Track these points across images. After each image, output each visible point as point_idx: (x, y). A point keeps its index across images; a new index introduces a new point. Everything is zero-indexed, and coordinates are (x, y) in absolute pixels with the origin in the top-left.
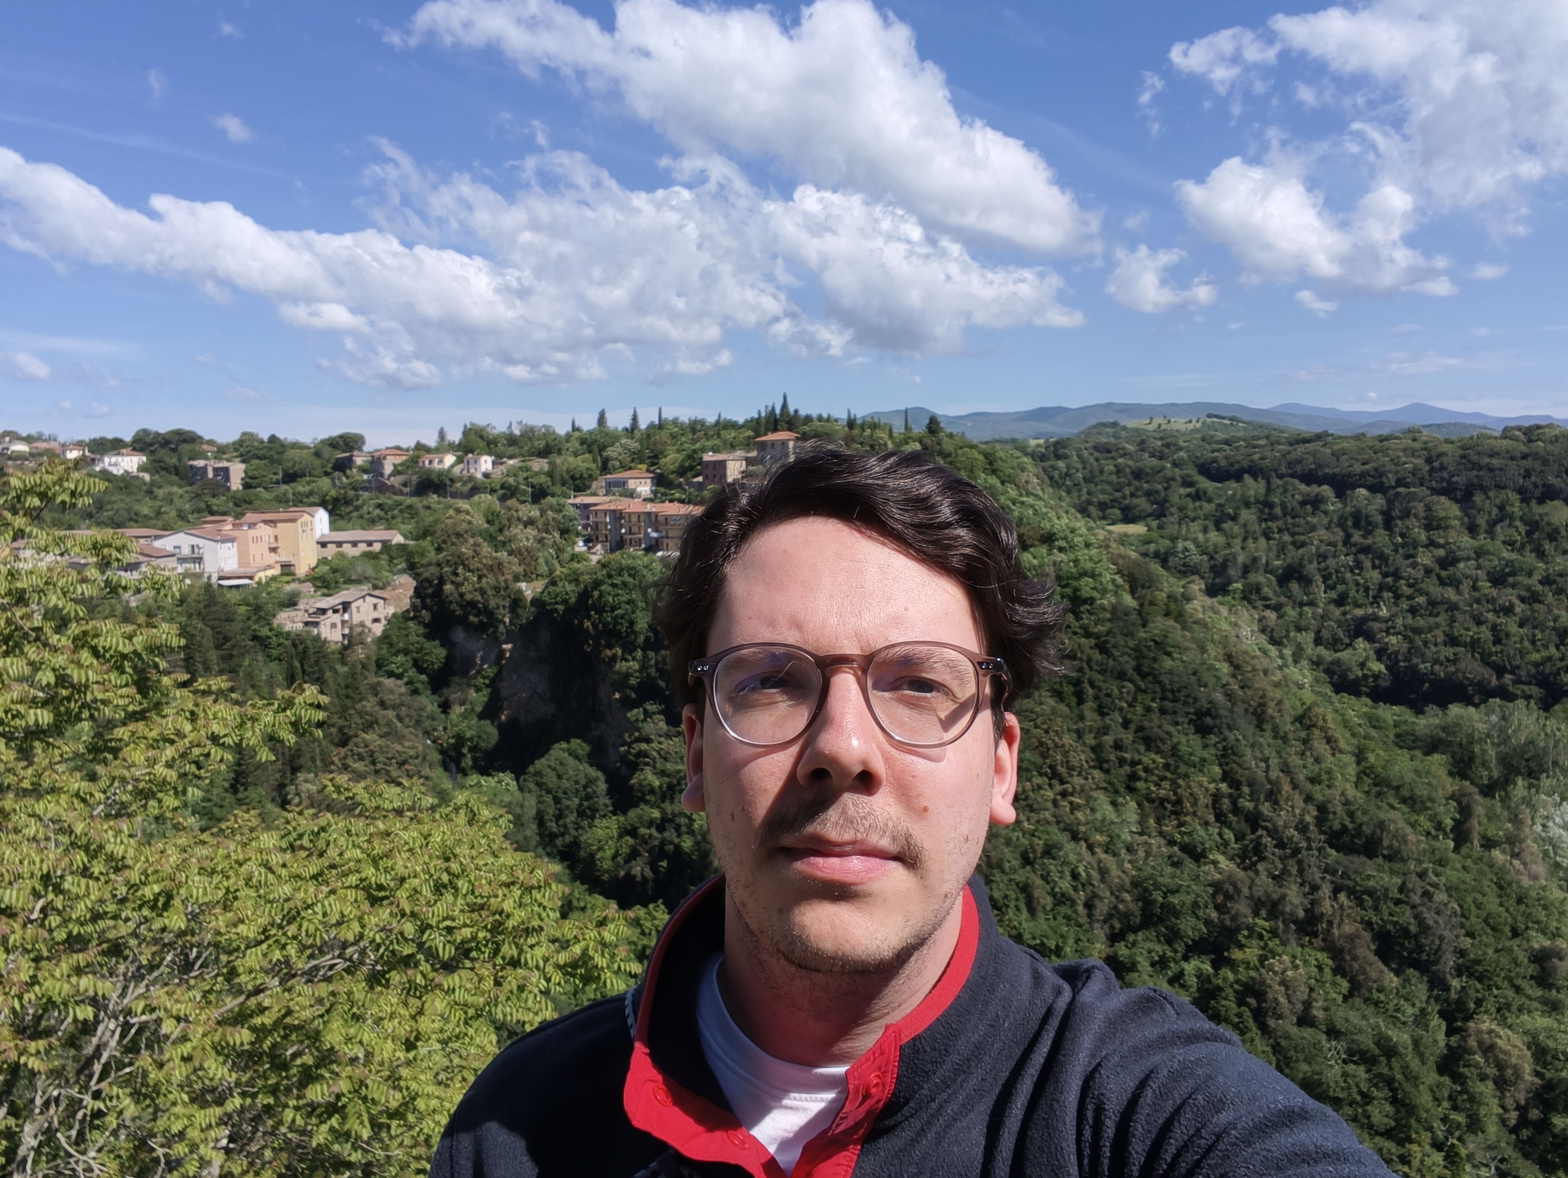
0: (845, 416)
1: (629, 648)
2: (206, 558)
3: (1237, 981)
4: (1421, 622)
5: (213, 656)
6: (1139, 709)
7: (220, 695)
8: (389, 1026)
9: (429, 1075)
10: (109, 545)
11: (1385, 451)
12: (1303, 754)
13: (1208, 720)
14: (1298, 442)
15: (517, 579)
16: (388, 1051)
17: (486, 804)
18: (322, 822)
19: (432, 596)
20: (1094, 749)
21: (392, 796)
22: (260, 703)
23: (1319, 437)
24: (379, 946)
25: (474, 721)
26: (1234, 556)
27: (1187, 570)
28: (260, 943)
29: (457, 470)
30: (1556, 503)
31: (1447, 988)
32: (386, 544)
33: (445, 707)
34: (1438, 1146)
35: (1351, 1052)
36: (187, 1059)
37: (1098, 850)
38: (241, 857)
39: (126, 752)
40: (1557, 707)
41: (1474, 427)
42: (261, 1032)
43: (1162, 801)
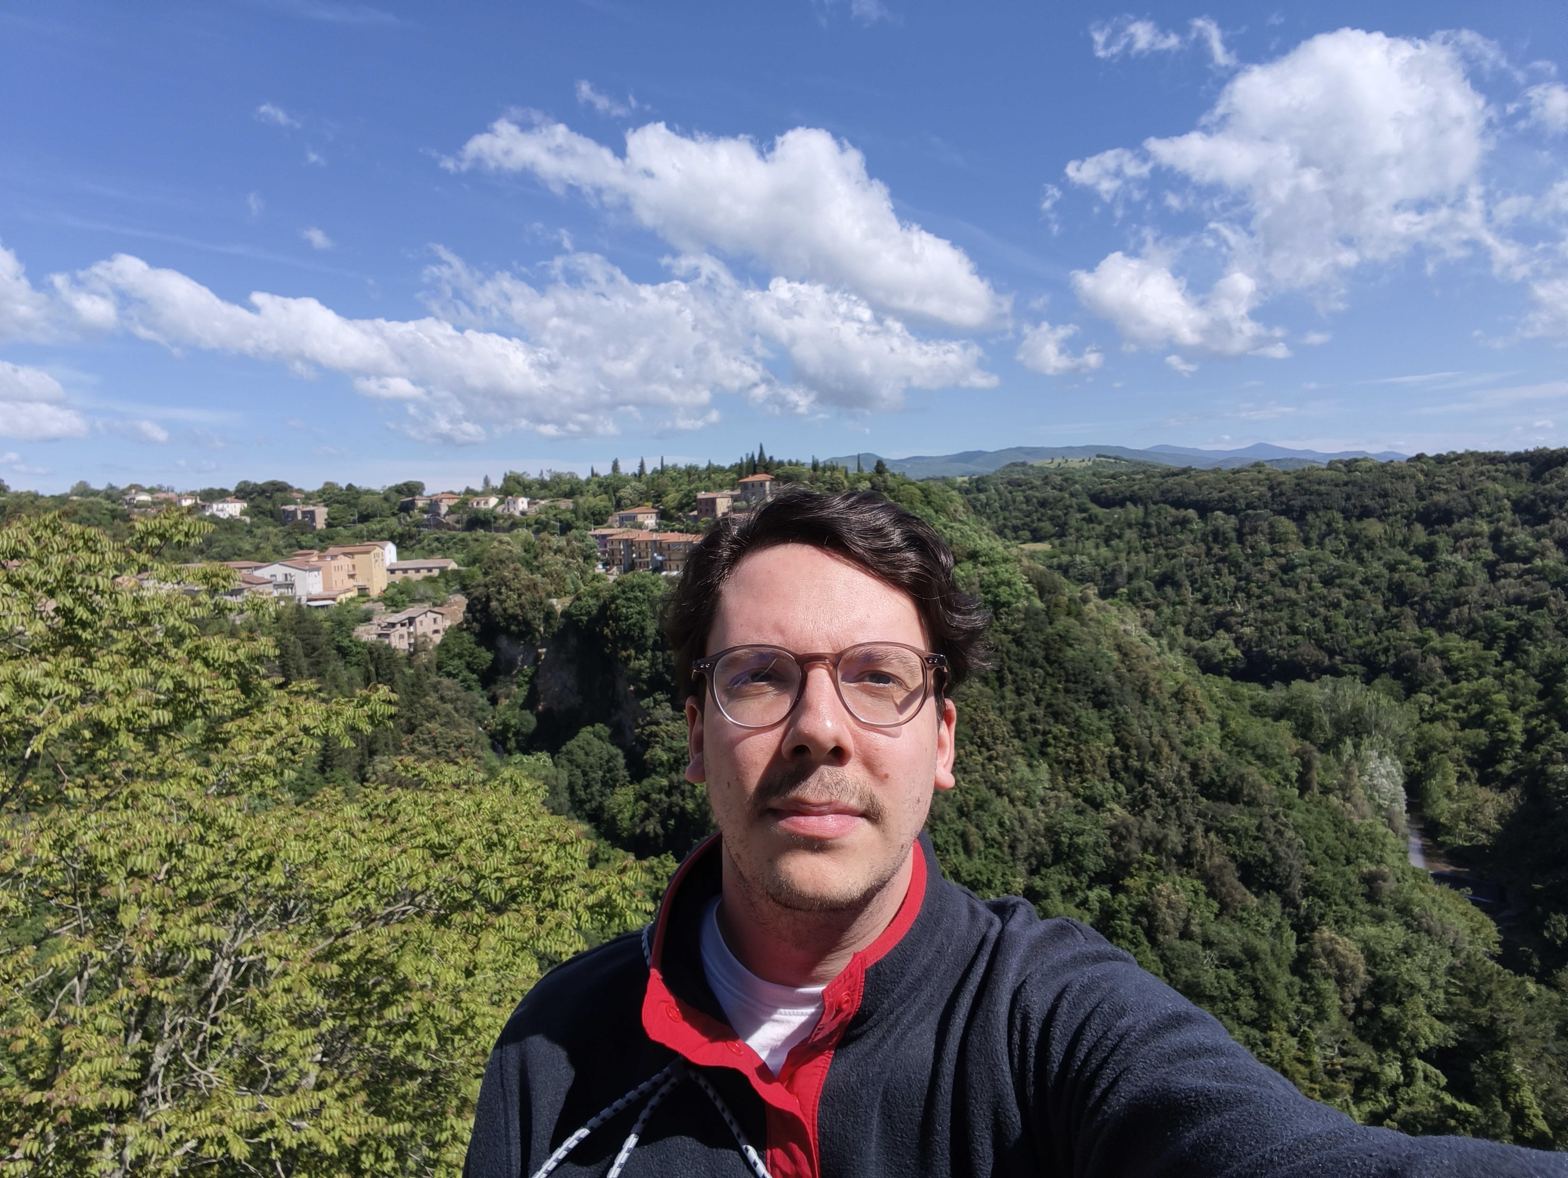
0: (810, 461)
1: (641, 649)
2: (297, 584)
3: (1131, 905)
4: (1268, 616)
5: (304, 663)
6: (1048, 690)
7: (310, 694)
8: (452, 958)
9: (485, 998)
10: (217, 576)
11: (1236, 481)
12: (1178, 723)
13: (1103, 698)
14: (1168, 475)
15: (549, 596)
16: (450, 977)
17: (526, 777)
18: (394, 795)
19: (481, 611)
20: (1013, 722)
21: (451, 773)
22: (343, 701)
23: (1185, 471)
24: (442, 894)
25: (517, 711)
26: (1120, 566)
27: (1083, 579)
28: (345, 894)
29: (499, 509)
30: (1372, 520)
31: (1297, 907)
32: (443, 570)
33: (494, 700)
34: (1293, 1032)
35: (1221, 959)
36: (288, 990)
37: (1018, 803)
38: (329, 826)
39: (233, 743)
40: (1377, 681)
41: (1306, 461)
42: (346, 966)
43: (1068, 762)
